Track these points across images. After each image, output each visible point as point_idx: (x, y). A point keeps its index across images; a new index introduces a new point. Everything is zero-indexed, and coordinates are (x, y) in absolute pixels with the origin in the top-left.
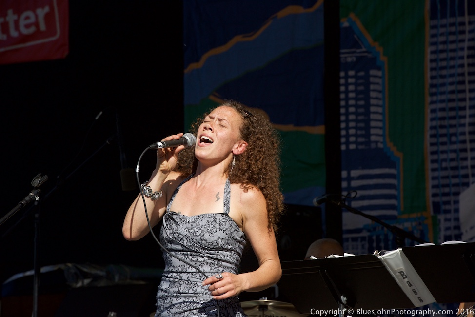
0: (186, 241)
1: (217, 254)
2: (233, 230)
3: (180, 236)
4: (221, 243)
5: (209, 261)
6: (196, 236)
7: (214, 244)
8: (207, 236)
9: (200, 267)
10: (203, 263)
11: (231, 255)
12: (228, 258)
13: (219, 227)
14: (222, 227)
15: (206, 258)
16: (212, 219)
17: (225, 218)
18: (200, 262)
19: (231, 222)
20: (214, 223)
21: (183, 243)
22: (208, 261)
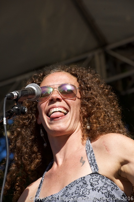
2: (109, 189)
13: (91, 188)
14: (95, 187)
16: (81, 184)
17: (95, 177)
19: (104, 180)
20: (85, 186)
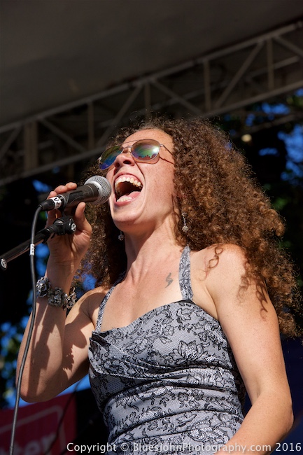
0: (126, 369)
1: (188, 376)
2: (208, 327)
3: (115, 363)
4: (189, 352)
5: (177, 391)
6: (140, 351)
7: (175, 357)
8: (159, 346)
9: (162, 405)
10: (165, 396)
11: (218, 374)
12: (212, 380)
13: (178, 324)
14: (184, 323)
15: (169, 388)
16: (163, 316)
17: (187, 307)
18: (158, 396)
19: (200, 314)
20: (168, 321)
21: (123, 373)
22: (174, 391)
